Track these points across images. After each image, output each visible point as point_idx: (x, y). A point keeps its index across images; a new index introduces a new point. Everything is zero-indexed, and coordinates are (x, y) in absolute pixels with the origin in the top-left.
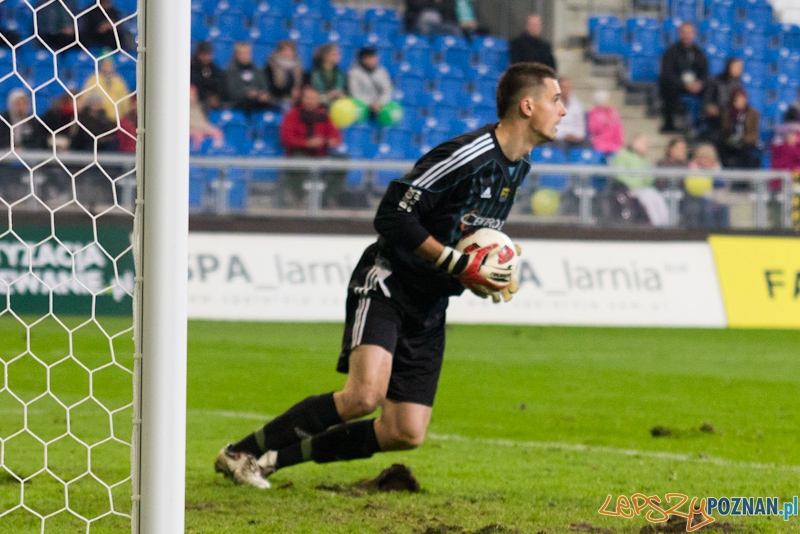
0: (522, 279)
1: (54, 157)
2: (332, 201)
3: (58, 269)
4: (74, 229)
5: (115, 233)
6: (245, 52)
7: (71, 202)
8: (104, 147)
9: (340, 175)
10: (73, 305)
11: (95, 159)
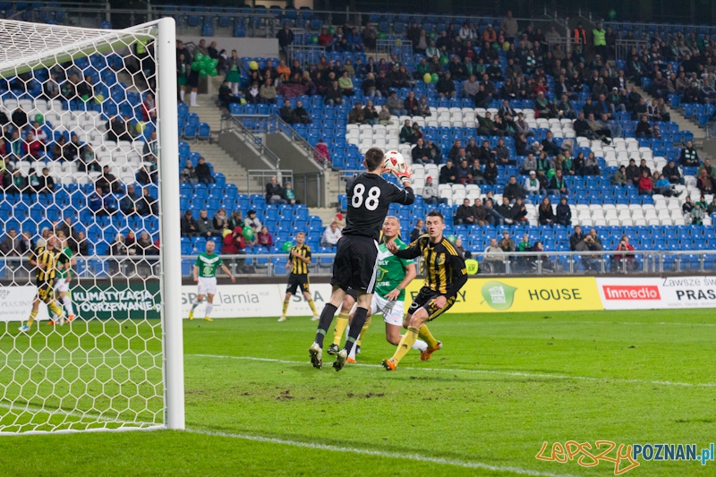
0: (316, 299)
1: (128, 257)
2: (240, 271)
3: (134, 301)
4: (136, 285)
5: (154, 286)
6: (205, 214)
7: (135, 274)
8: (148, 253)
9: (242, 260)
10: (137, 315)
11: (144, 257)
